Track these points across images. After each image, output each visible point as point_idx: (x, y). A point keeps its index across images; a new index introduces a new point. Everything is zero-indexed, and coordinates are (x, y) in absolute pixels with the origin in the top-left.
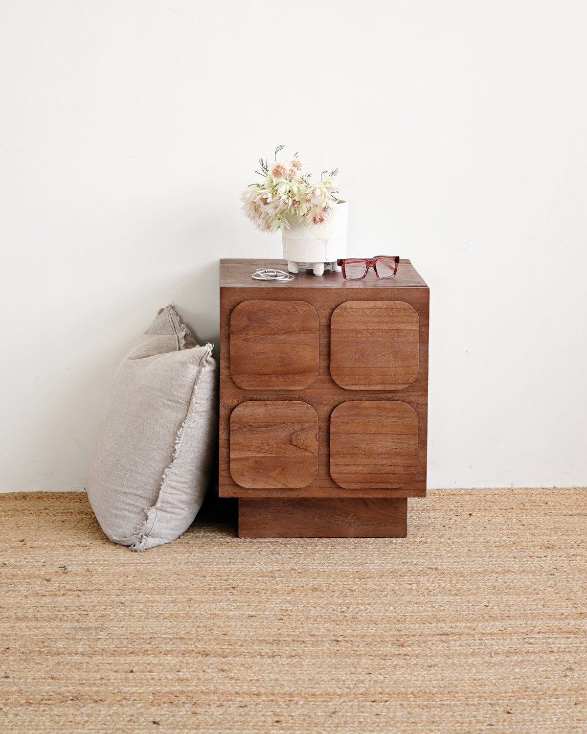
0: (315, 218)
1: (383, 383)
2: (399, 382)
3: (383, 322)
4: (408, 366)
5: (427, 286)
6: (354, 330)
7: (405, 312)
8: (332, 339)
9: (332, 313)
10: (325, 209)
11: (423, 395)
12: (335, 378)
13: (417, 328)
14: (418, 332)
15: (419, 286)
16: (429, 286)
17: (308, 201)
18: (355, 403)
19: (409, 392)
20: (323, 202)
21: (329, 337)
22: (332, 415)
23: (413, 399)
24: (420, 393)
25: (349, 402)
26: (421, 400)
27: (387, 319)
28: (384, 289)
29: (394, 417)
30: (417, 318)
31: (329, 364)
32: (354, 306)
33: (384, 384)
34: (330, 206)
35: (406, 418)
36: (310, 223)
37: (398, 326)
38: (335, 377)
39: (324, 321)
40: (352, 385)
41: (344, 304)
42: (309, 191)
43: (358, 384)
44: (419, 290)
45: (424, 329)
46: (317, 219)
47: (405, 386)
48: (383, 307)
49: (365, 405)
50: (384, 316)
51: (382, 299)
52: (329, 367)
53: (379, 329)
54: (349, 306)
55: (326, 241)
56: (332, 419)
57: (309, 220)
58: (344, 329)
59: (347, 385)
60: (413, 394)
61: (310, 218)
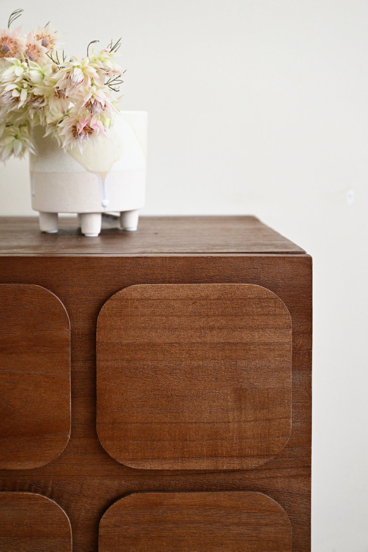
0: (75, 127)
1: (214, 455)
2: (248, 451)
3: (212, 328)
4: (269, 420)
5: (304, 253)
6: (148, 344)
7: (262, 307)
8: (100, 364)
9: (99, 309)
10: (90, 106)
11: (302, 476)
12: (106, 444)
13: (289, 339)
14: (289, 347)
15: (287, 253)
16: (309, 253)
17: (59, 94)
18: (152, 496)
19: (270, 469)
20: (87, 93)
21: (93, 359)
22: (103, 521)
23: (280, 484)
24: (294, 472)
25: (140, 495)
26: (296, 485)
27: (223, 321)
28: (215, 258)
29: (238, 524)
30: (289, 319)
31: (94, 414)
32: (147, 296)
33: (216, 456)
34: (99, 100)
35: (266, 525)
36: (64, 136)
37: (246, 336)
38: (108, 442)
39: (83, 325)
40: (145, 459)
41: (125, 290)
42: (60, 76)
43: (158, 458)
44: (291, 261)
45: (300, 341)
46: (80, 129)
47: (262, 462)
48: (212, 298)
49: (175, 501)
50: (214, 315)
51: (211, 280)
52: (93, 422)
53: (205, 344)
54: (136, 295)
55: (102, 176)
56: (102, 531)
57: (64, 132)
58: (125, 342)
59: (133, 459)
60: (279, 475)
61: (65, 128)
